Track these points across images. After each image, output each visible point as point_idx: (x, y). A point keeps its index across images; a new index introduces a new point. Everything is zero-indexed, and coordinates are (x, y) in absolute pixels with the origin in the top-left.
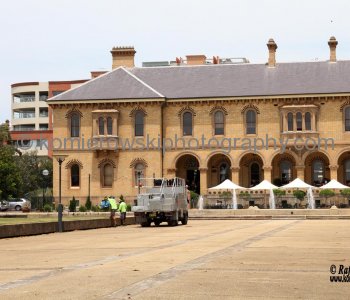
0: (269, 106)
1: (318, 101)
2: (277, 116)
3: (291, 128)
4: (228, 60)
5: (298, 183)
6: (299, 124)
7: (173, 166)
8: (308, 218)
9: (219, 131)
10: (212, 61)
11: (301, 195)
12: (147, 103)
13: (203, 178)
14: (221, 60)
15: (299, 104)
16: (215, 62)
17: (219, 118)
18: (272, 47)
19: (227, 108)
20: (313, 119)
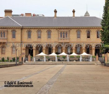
0: (55, 30)
1: (70, 29)
2: (57, 33)
3: (61, 37)
4: (38, 15)
5: (64, 54)
6: (64, 36)
7: (25, 48)
8: (68, 64)
9: (39, 37)
10: (33, 15)
11: (64, 57)
12: (16, 28)
13: (34, 52)
14: (35, 15)
15: (64, 29)
16: (34, 16)
17: (39, 33)
18: (56, 11)
19: (42, 30)
20: (68, 34)
